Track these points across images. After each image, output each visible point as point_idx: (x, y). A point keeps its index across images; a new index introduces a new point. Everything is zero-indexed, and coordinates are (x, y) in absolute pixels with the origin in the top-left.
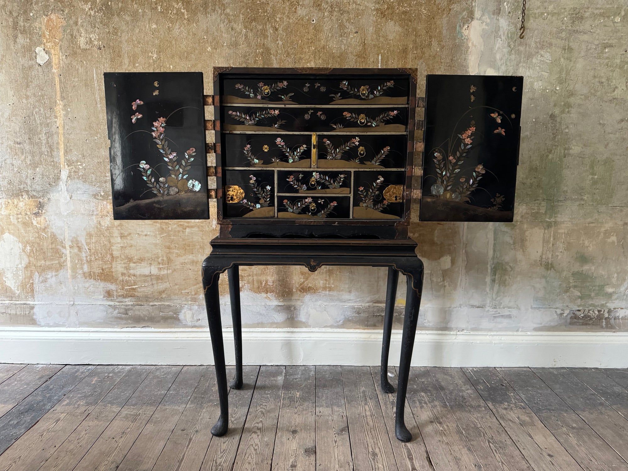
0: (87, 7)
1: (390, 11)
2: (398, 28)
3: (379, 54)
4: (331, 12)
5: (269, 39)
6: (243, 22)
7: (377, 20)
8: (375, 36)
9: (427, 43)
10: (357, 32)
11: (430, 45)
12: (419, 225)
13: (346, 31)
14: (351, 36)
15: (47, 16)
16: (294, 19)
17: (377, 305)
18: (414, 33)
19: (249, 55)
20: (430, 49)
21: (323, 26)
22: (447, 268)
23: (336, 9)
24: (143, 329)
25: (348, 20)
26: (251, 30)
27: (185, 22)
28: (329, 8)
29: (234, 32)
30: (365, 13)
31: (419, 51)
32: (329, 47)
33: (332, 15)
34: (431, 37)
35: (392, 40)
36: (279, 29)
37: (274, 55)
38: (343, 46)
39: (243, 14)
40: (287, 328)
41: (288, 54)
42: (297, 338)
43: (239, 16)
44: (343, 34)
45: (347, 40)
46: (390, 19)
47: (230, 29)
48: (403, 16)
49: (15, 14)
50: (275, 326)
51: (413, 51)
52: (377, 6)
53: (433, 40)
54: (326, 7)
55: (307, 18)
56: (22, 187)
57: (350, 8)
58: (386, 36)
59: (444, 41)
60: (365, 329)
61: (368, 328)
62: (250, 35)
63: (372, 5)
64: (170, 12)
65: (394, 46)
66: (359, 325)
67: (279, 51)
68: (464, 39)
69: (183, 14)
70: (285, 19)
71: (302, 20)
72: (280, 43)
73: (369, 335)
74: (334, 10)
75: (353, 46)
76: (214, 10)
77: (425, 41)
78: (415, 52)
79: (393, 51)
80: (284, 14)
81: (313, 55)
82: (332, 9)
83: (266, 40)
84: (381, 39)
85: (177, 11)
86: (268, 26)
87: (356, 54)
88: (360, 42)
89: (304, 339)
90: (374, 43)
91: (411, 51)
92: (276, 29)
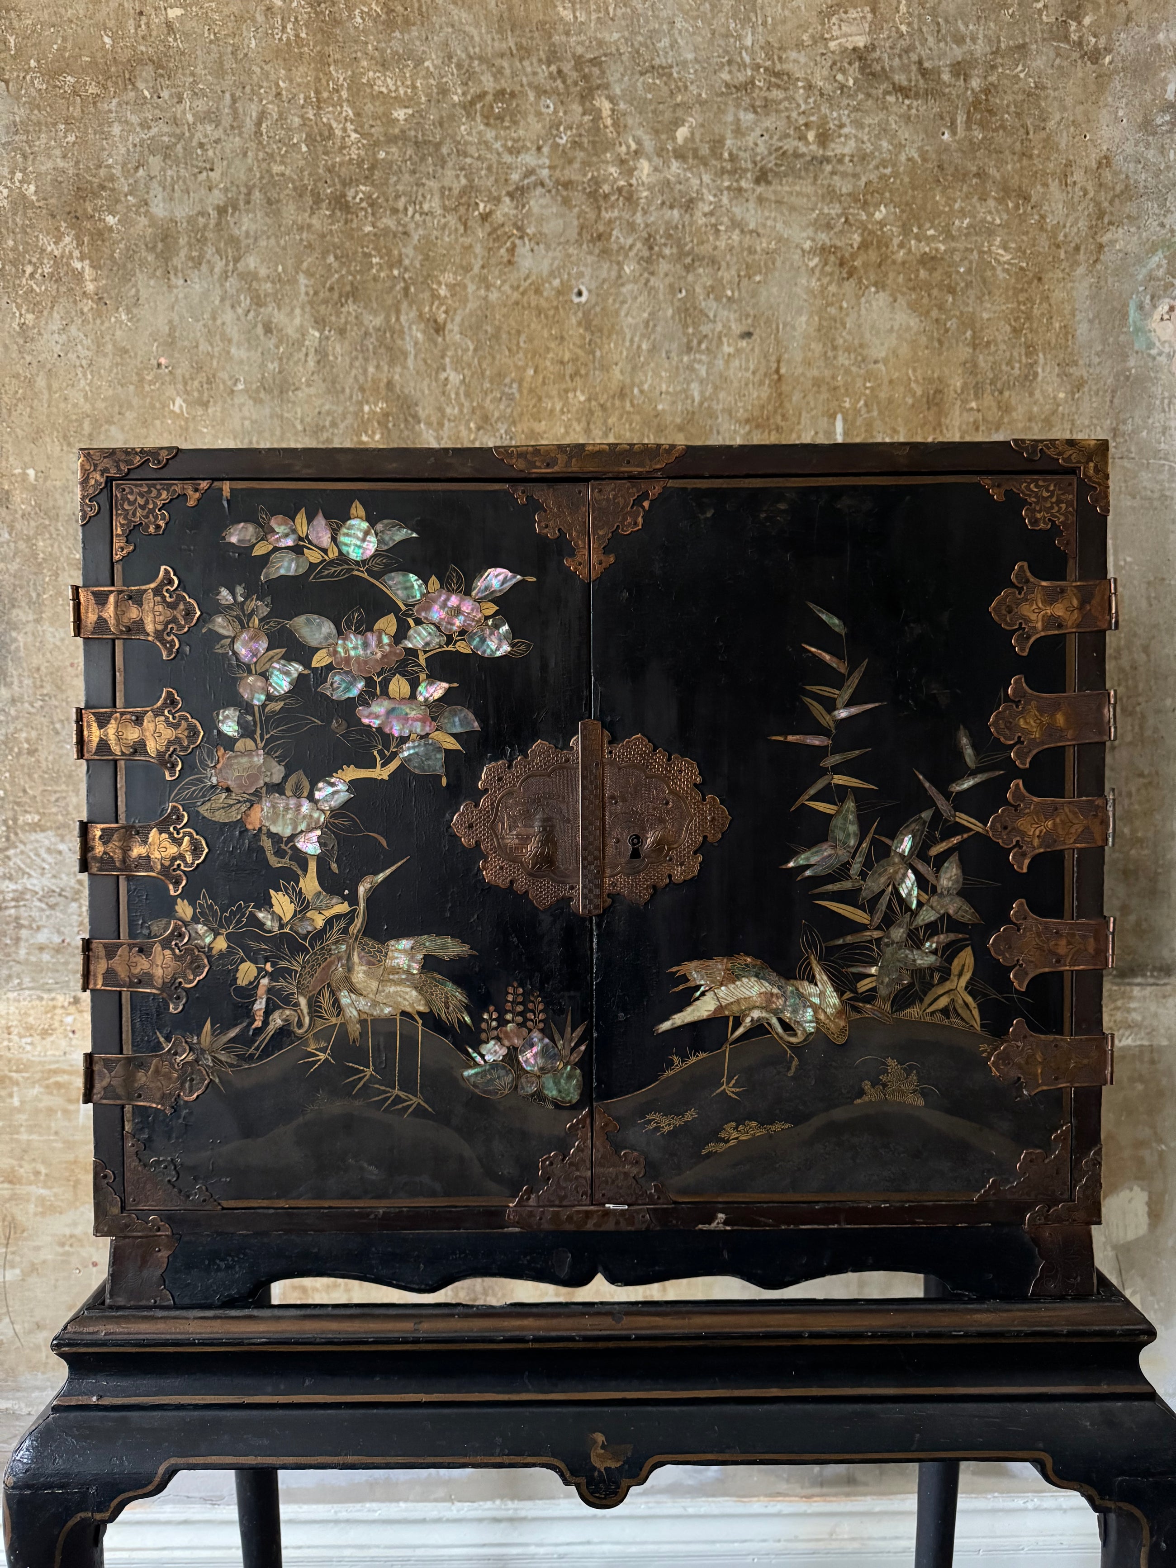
1: (873, 256)
2: (904, 318)
3: (835, 414)
4: (649, 261)
5: (410, 362)
6: (311, 303)
7: (824, 288)
8: (817, 348)
9: (1016, 372)
10: (749, 335)
11: (1029, 378)
13: (705, 329)
14: (727, 349)
16: (506, 288)
18: (969, 334)
19: (334, 424)
20: (1031, 394)
21: (617, 312)
22: (1131, 1236)
23: (667, 251)
25: (712, 291)
26: (342, 332)
27: (87, 305)
28: (639, 245)
29: (274, 340)
30: (778, 264)
31: (988, 400)
32: (642, 392)
33: (652, 273)
34: (1030, 349)
35: (886, 361)
36: (449, 326)
37: (429, 424)
38: (695, 387)
39: (309, 274)
40: (492, 1499)
41: (486, 418)
42: (532, 1550)
43: (293, 281)
44: (695, 342)
45: (710, 365)
46: (875, 284)
47: (260, 330)
48: (923, 274)
50: (441, 1493)
51: (965, 402)
52: (823, 237)
53: (1041, 361)
54: (630, 241)
55: (556, 282)
57: (722, 244)
58: (861, 346)
59: (1081, 362)
60: (812, 1496)
61: (825, 1490)
62: (338, 349)
63: (804, 235)
64: (29, 269)
65: (891, 382)
66: (788, 1481)
67: (448, 410)
68: (1160, 354)
69: (78, 276)
70: (471, 288)
71: (538, 291)
72: (455, 378)
73: (829, 1524)
74: (661, 255)
75: (736, 384)
76: (198, 263)
77: (1009, 363)
78: (974, 405)
79: (890, 401)
80: (467, 269)
81: (579, 421)
82: (651, 248)
83: (398, 369)
84: (843, 359)
85: (56, 267)
86: (408, 315)
87: (746, 415)
88: (762, 371)
89: (562, 1550)
90: (816, 373)
91: (959, 403)
92: (437, 328)
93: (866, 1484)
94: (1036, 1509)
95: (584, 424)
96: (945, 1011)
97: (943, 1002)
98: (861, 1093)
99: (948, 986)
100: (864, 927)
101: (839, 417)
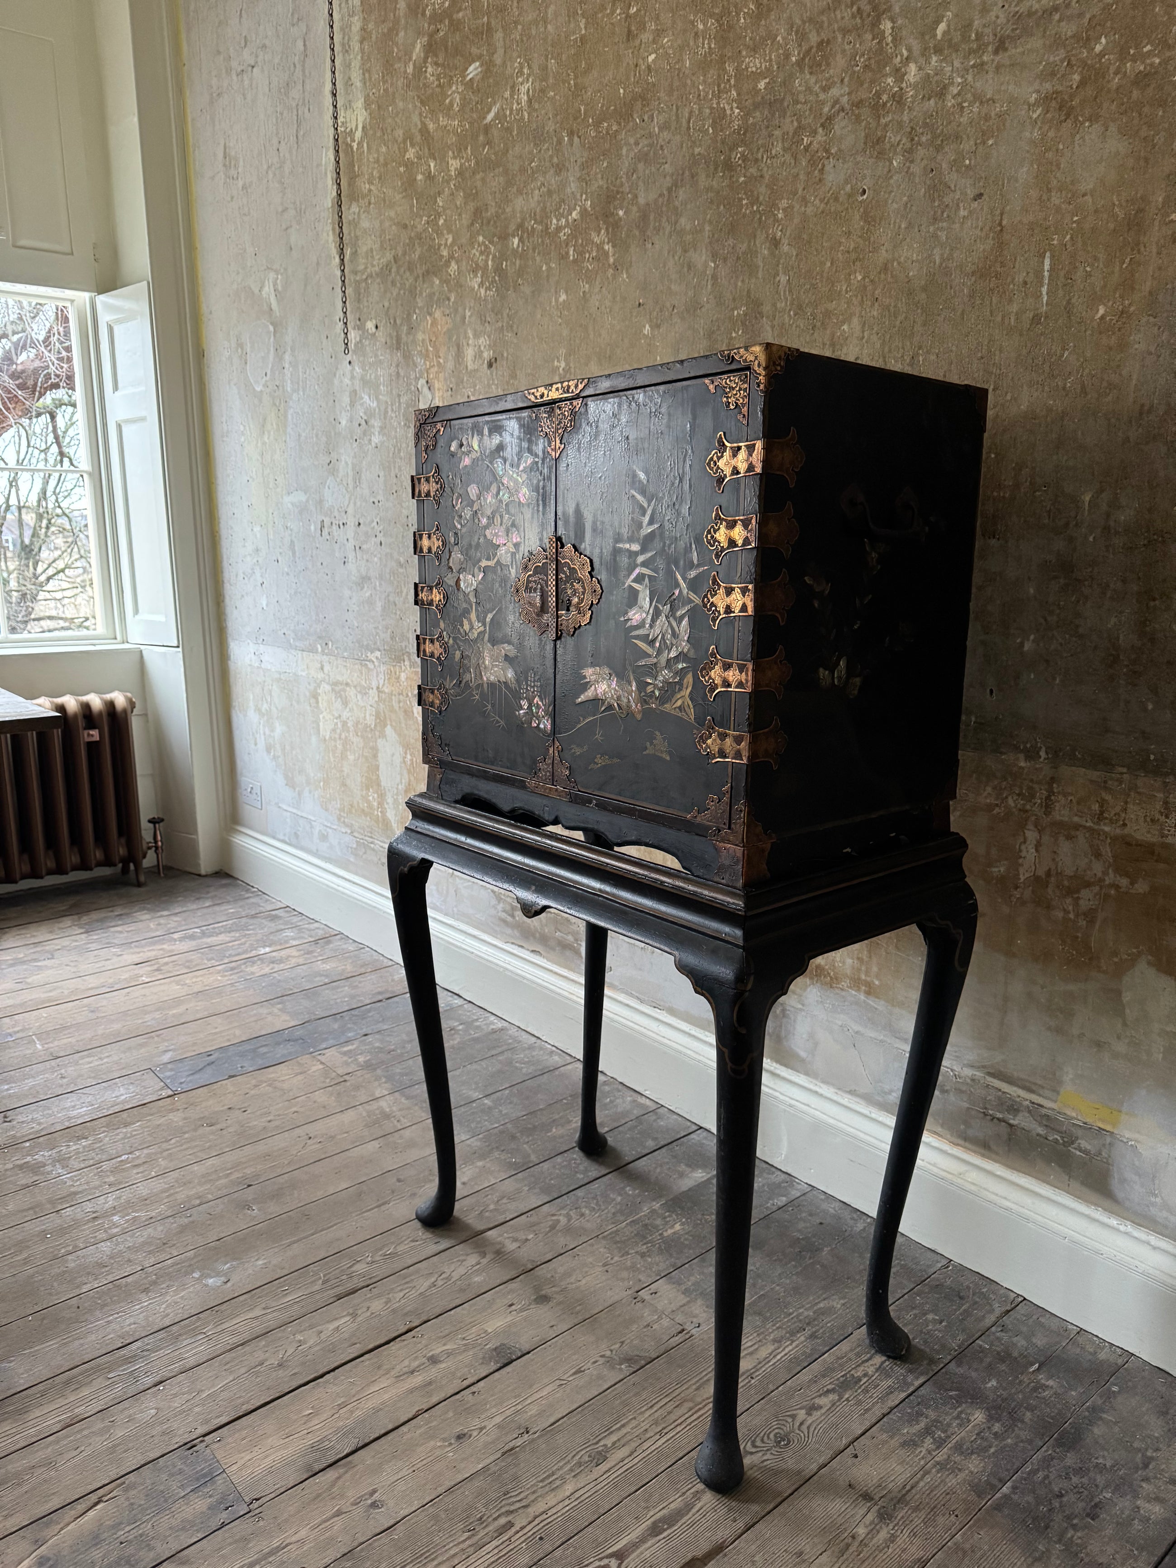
0: (475, 283)
1: (1090, 91)
2: (1116, 145)
3: (1045, 252)
4: (910, 151)
5: (760, 275)
6: (710, 243)
7: (1044, 135)
8: (1034, 194)
10: (980, 195)
12: (1153, 853)
13: (947, 200)
14: (963, 213)
15: (430, 314)
16: (817, 202)
17: (997, 1083)
19: (718, 329)
21: (886, 201)
23: (924, 139)
25: (956, 164)
26: (725, 260)
27: (610, 273)
28: (904, 140)
29: (692, 275)
30: (1008, 124)
32: (899, 263)
33: (912, 162)
35: (1093, 192)
36: (783, 241)
37: (768, 317)
38: (937, 252)
39: (710, 222)
41: (800, 307)
43: (702, 230)
44: (939, 212)
45: (950, 230)
46: (1090, 120)
47: (686, 269)
48: (1136, 94)
49: (398, 322)
52: (1048, 86)
54: (898, 138)
55: (848, 188)
56: (403, 644)
57: (964, 120)
58: (1072, 182)
60: (958, 1145)
61: (967, 1144)
62: (723, 273)
63: (1030, 90)
65: (1096, 211)
66: (942, 1126)
67: (778, 305)
69: (606, 254)
70: (797, 207)
71: (836, 199)
72: (783, 279)
73: (963, 1168)
74: (919, 144)
75: (967, 241)
76: (657, 230)
79: (1094, 230)
80: (795, 193)
81: (856, 296)
82: (912, 140)
83: (753, 280)
84: (1056, 199)
85: (598, 251)
86: (761, 237)
87: (974, 267)
88: (987, 228)
89: (793, 1102)
90: (1031, 218)
91: (1158, 218)
92: (775, 243)
93: (997, 1154)
94: (1126, 1233)
95: (859, 297)
96: (680, 708)
97: (679, 703)
98: (646, 748)
99: (682, 693)
100: (650, 656)
101: (1048, 254)
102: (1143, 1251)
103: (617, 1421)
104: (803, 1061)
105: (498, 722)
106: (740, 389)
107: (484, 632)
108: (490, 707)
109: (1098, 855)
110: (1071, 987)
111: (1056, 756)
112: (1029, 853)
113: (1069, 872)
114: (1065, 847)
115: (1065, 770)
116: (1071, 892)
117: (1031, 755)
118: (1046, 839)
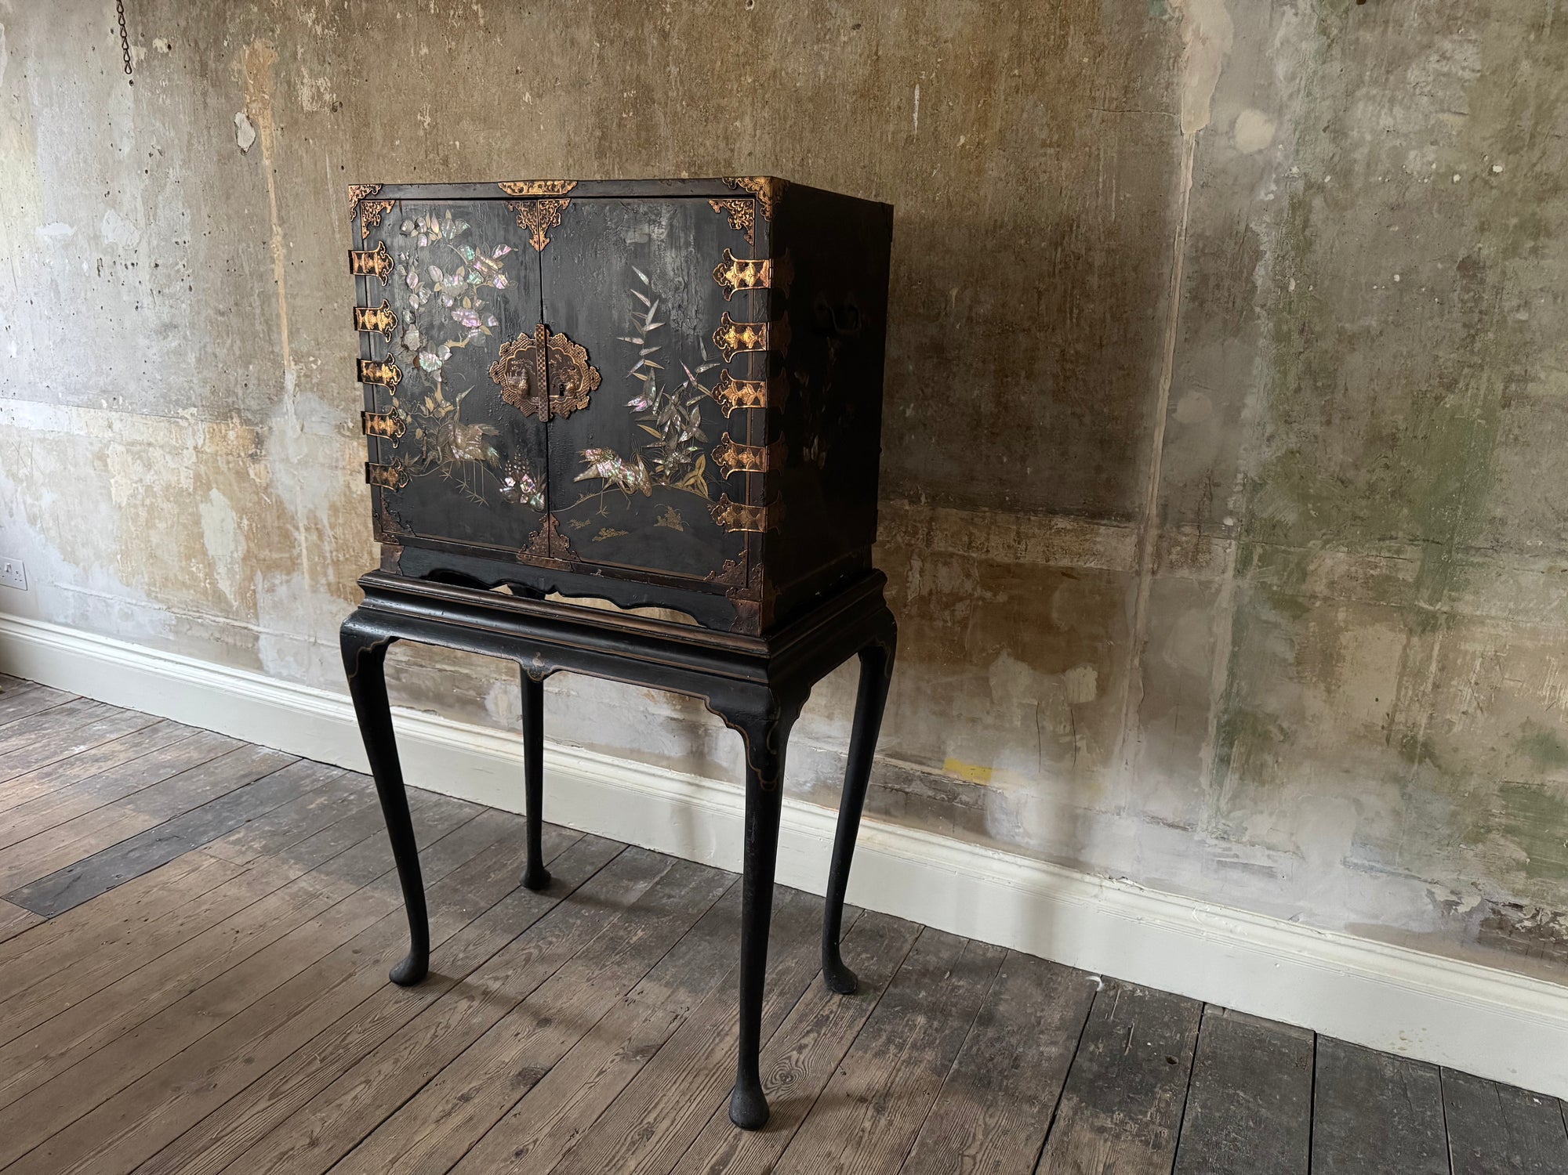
0: (309, 18)
3: (915, 84)
5: (649, 62)
6: (595, 23)
8: (905, 33)
9: (1052, 42)
10: (858, 26)
11: (1061, 47)
12: (1009, 572)
13: (829, 24)
14: (844, 39)
15: (248, 44)
17: (894, 762)
18: (1017, 13)
19: (608, 107)
20: (1062, 61)
21: (773, 16)
22: (1083, 700)
24: (425, 714)
26: (612, 42)
27: (481, 34)
29: (576, 51)
31: (1029, 68)
32: (787, 73)
34: (1064, 23)
35: (953, 40)
36: (671, 35)
37: (660, 104)
38: (821, 68)
40: (690, 773)
41: (692, 98)
43: (585, 9)
44: (822, 34)
45: (832, 51)
47: (568, 44)
49: (202, 46)
50: (664, 763)
51: (1012, 69)
53: (1072, 32)
56: (230, 400)
58: (936, 29)
59: (1104, 31)
61: (872, 814)
62: (610, 53)
64: (452, 13)
65: (956, 56)
67: (670, 94)
68: (1170, 19)
69: (476, 15)
70: (685, 4)
72: (674, 70)
73: (870, 833)
75: (848, 65)
77: (1047, 36)
78: (1016, 72)
79: (954, 72)
81: (747, 97)
83: (643, 67)
84: (923, 42)
85: (465, 10)
86: (649, 26)
87: (855, 87)
88: (866, 54)
89: (719, 807)
90: (903, 53)
91: (1005, 71)
92: (665, 36)
93: (896, 817)
94: (999, 860)
95: (750, 99)
96: (692, 485)
97: (692, 481)
98: (657, 521)
99: (695, 473)
100: (658, 440)
101: (917, 86)
102: (1013, 869)
103: (650, 1101)
104: (725, 770)
105: (476, 499)
106: (745, 214)
107: (454, 411)
108: (465, 484)
109: (968, 576)
110: (950, 679)
111: (934, 501)
112: (915, 578)
113: (946, 591)
114: (943, 571)
115: (942, 511)
116: (947, 606)
117: (914, 500)
118: (928, 566)
